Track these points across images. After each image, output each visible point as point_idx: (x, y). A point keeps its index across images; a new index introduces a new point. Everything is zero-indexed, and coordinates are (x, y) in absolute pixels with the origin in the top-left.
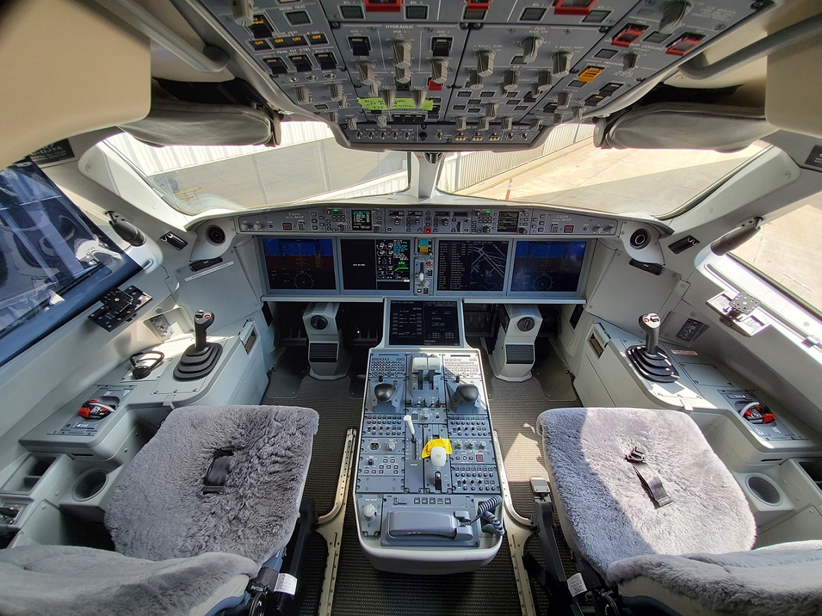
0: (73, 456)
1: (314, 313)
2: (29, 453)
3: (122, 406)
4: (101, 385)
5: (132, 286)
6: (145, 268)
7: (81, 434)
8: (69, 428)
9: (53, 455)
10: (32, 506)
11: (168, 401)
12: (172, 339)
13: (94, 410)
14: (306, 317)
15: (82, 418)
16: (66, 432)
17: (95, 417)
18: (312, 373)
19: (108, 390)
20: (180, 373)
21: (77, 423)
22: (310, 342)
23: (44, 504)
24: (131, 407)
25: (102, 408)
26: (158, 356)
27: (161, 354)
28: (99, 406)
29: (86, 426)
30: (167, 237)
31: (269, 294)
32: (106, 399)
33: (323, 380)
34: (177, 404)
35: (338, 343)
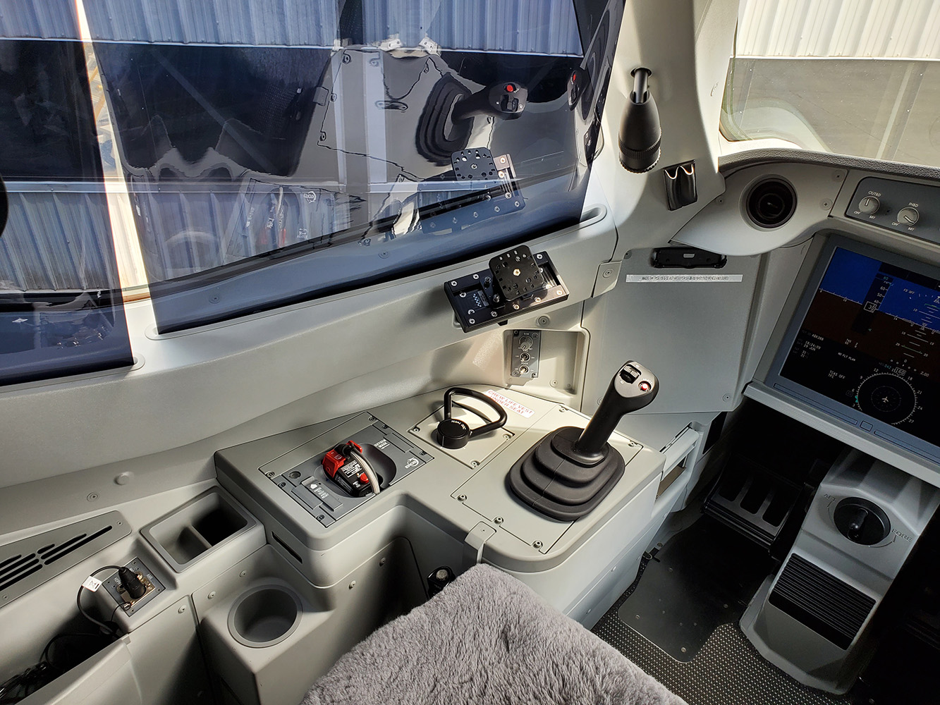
0: (271, 538)
1: (863, 491)
2: (216, 484)
3: (394, 492)
4: (376, 421)
5: (544, 254)
6: (582, 224)
7: (308, 507)
8: (295, 481)
9: (246, 514)
10: (168, 597)
11: (478, 538)
12: (526, 388)
13: (347, 469)
14: (832, 488)
15: (322, 472)
16: (288, 487)
17: (343, 482)
18: (748, 624)
19: (385, 436)
20: (521, 482)
21: (312, 478)
22: (794, 550)
23: (185, 605)
24: (409, 501)
25: (362, 470)
26: (494, 416)
27: (502, 413)
28: (360, 466)
29: (324, 495)
30: (681, 171)
31: (769, 384)
32: (375, 454)
33: (771, 665)
34: (492, 557)
35: (878, 600)
